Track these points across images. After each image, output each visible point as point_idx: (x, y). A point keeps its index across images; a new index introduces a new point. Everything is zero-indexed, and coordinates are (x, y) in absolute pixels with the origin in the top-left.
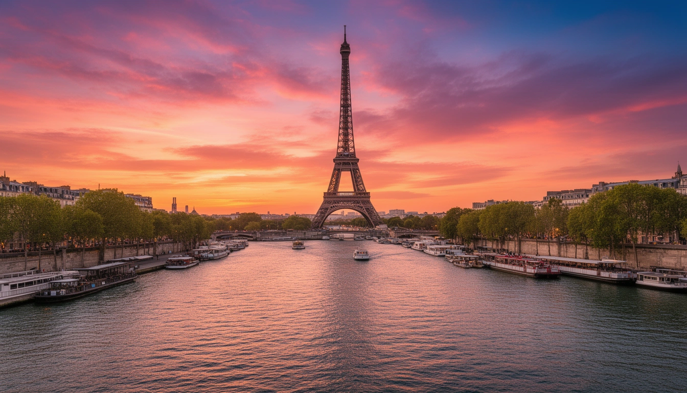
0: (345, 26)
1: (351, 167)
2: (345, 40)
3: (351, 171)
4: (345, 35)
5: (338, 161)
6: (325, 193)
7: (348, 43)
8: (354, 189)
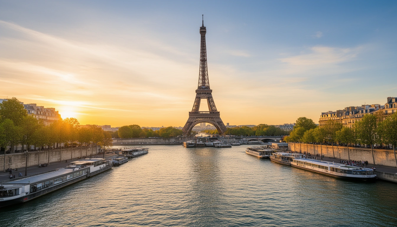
0: (203, 15)
2: (203, 24)
3: (207, 98)
4: (203, 21)
5: (199, 92)
6: (190, 112)
7: (205, 26)
8: (209, 110)
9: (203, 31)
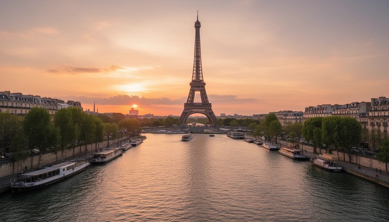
0: (198, 11)
1: (201, 88)
3: (200, 91)
4: (198, 16)
5: (193, 85)
6: (185, 104)
7: (199, 21)
8: (202, 102)
9: (198, 25)
